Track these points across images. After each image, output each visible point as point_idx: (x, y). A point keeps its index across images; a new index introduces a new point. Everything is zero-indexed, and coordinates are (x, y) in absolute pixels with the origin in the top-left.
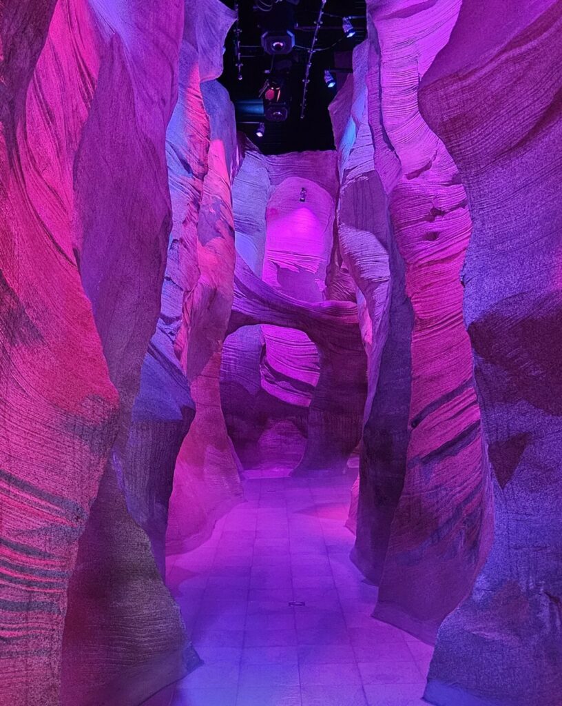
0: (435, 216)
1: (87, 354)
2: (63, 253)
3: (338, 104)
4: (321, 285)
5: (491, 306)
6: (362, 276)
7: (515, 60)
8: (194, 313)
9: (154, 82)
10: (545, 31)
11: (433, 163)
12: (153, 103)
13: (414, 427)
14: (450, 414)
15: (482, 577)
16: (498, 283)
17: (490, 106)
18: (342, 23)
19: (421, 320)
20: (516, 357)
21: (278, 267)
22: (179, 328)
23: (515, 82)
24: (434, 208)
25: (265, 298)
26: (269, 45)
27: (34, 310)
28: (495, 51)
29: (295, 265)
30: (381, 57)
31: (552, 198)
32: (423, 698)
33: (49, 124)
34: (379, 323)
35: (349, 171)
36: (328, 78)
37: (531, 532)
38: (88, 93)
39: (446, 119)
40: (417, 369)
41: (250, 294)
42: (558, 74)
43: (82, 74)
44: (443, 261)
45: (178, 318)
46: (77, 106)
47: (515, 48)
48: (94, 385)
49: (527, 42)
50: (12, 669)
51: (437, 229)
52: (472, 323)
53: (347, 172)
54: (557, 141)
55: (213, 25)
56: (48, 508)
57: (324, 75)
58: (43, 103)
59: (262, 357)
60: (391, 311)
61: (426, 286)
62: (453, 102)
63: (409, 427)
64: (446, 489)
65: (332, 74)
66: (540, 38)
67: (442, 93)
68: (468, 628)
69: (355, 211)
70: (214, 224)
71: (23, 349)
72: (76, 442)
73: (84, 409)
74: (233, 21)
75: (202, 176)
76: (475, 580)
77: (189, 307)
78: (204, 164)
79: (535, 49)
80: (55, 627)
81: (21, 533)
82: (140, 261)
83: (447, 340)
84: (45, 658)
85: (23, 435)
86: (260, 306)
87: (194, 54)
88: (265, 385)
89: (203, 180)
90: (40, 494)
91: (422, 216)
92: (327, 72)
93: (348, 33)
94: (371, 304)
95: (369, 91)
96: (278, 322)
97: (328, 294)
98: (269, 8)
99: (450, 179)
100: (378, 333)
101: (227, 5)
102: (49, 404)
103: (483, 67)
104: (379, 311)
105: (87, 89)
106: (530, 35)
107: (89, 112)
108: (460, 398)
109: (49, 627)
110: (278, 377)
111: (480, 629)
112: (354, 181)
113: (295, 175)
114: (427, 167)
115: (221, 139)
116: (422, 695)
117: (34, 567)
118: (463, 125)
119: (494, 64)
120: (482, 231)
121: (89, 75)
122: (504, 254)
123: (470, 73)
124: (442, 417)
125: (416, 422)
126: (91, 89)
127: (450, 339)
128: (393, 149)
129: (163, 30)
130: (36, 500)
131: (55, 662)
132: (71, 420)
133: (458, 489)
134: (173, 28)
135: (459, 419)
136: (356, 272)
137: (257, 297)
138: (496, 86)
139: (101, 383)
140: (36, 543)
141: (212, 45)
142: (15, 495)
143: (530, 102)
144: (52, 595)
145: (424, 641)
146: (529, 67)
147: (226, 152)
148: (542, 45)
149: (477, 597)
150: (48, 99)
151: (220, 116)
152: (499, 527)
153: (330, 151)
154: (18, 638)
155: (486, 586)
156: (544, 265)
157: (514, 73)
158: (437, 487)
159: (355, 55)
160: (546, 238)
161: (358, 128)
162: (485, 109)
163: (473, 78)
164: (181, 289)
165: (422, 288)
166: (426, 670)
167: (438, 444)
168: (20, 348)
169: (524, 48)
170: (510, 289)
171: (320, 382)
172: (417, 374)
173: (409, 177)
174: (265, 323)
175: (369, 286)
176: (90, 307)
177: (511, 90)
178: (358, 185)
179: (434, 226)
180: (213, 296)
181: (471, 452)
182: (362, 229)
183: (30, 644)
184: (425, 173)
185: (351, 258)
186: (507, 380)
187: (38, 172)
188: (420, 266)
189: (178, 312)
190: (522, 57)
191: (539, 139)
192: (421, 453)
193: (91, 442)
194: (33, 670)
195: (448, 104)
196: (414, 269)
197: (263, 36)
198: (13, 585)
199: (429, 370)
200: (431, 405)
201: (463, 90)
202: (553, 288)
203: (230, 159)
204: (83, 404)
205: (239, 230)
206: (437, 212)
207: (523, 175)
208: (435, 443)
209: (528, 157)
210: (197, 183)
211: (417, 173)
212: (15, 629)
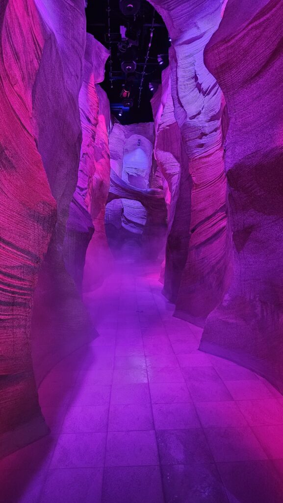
0: (202, 136)
1: (40, 181)
2: (26, 129)
3: (155, 99)
4: (147, 182)
5: (240, 160)
6: (167, 172)
7: (256, 28)
8: (93, 190)
9: (72, 65)
10: (274, 8)
11: (202, 111)
12: (72, 75)
13: (192, 233)
14: (209, 226)
15: (228, 295)
16: (243, 148)
17: (242, 55)
18: (157, 57)
19: (196, 184)
20: (251, 186)
21: (128, 174)
22: (86, 193)
23: (256, 40)
24: (202, 133)
25: (123, 187)
26: (125, 68)
27: (10, 152)
28: (245, 25)
29: (136, 173)
30: (177, 63)
31: (273, 100)
32: (199, 349)
33: (16, 61)
34: (174, 192)
35: (161, 124)
36: (150, 86)
37: (252, 273)
38: (39, 55)
39: (218, 65)
40: (194, 207)
41: (117, 185)
42: (280, 31)
43: (35, 43)
44: (206, 157)
45: (86, 189)
46: (32, 59)
47: (256, 21)
48: (43, 196)
49: (264, 16)
50: (6, 334)
51: (203, 143)
52: (229, 170)
53: (160, 125)
54: (277, 70)
55: (100, 57)
56: (21, 256)
57: (149, 84)
58: (12, 46)
59: (122, 213)
60: (181, 184)
61: (198, 169)
62: (222, 55)
63: (190, 233)
64: (207, 259)
65: (152, 84)
66: (271, 13)
67: (216, 52)
68: (220, 318)
69: (163, 143)
70: (101, 153)
71: (5, 172)
72: (35, 224)
73: (39, 208)
74: (109, 55)
75: (95, 125)
76: (224, 296)
77: (91, 186)
78: (96, 119)
79: (268, 19)
80: (27, 315)
81: (7, 267)
82: (68, 153)
83: (208, 192)
84: (23, 330)
85: (7, 217)
86: (121, 191)
87: (91, 68)
88: (123, 224)
89: (96, 127)
90: (17, 248)
91: (197, 136)
92: (150, 83)
93: (160, 62)
94: (170, 185)
95: (172, 80)
96: (129, 198)
97: (150, 186)
98: (124, 51)
99: (209, 119)
100: (174, 196)
101: (106, 47)
102: (20, 203)
103: (238, 34)
104: (174, 187)
105: (38, 52)
106: (266, 11)
107: (39, 65)
108: (214, 218)
109: (25, 314)
110: (129, 221)
111: (226, 318)
112: (163, 129)
113: (136, 133)
114: (199, 114)
115: (103, 115)
116: (198, 348)
117: (15, 284)
118: (227, 68)
119: (245, 31)
120: (235, 123)
121: (39, 45)
122: (247, 133)
123: (231, 38)
124: (206, 227)
125: (193, 231)
126: (40, 53)
127: (209, 192)
128: (182, 107)
129: (76, 40)
130: (15, 251)
131: (28, 331)
132: (32, 213)
133: (214, 258)
134: (81, 40)
135: (214, 227)
136: (164, 171)
137: (120, 187)
138: (245, 44)
139: (48, 196)
140: (15, 272)
141: (99, 66)
142: (4, 248)
143: (263, 50)
144: (25, 299)
145: (196, 325)
146: (264, 31)
147: (106, 121)
148: (272, 15)
149: (225, 304)
150: (15, 46)
151: (103, 105)
152: (236, 272)
153: (151, 123)
154: (8, 319)
155: (229, 299)
156: (270, 135)
157: (255, 35)
158: (203, 258)
159: (163, 74)
160: (271, 121)
161: (164, 108)
162: (239, 57)
163: (233, 41)
164: (87, 176)
165: (197, 170)
166: (200, 338)
167: (204, 239)
168: (3, 171)
169: (262, 20)
170: (250, 150)
171: (146, 223)
172: (194, 209)
173: (191, 118)
174: (123, 198)
175: (169, 177)
176: (40, 158)
177: (253, 46)
178: (165, 131)
179: (202, 141)
180: (101, 184)
181: (219, 242)
182: (166, 151)
183: (15, 323)
184: (198, 116)
185: (162, 165)
186: (245, 199)
187: (12, 85)
188: (196, 160)
189: (86, 186)
190: (260, 25)
191: (268, 70)
192: (196, 244)
193: (43, 225)
194: (17, 335)
195: (219, 57)
196: (193, 161)
197: (122, 63)
198: (5, 293)
199: (200, 207)
200: (200, 223)
201: (227, 48)
202: (274, 146)
203: (107, 125)
204: (38, 205)
205: (112, 158)
206: (204, 135)
207: (257, 91)
208: (202, 239)
209: (261, 82)
210: (94, 128)
211: (194, 117)
212: (6, 315)
